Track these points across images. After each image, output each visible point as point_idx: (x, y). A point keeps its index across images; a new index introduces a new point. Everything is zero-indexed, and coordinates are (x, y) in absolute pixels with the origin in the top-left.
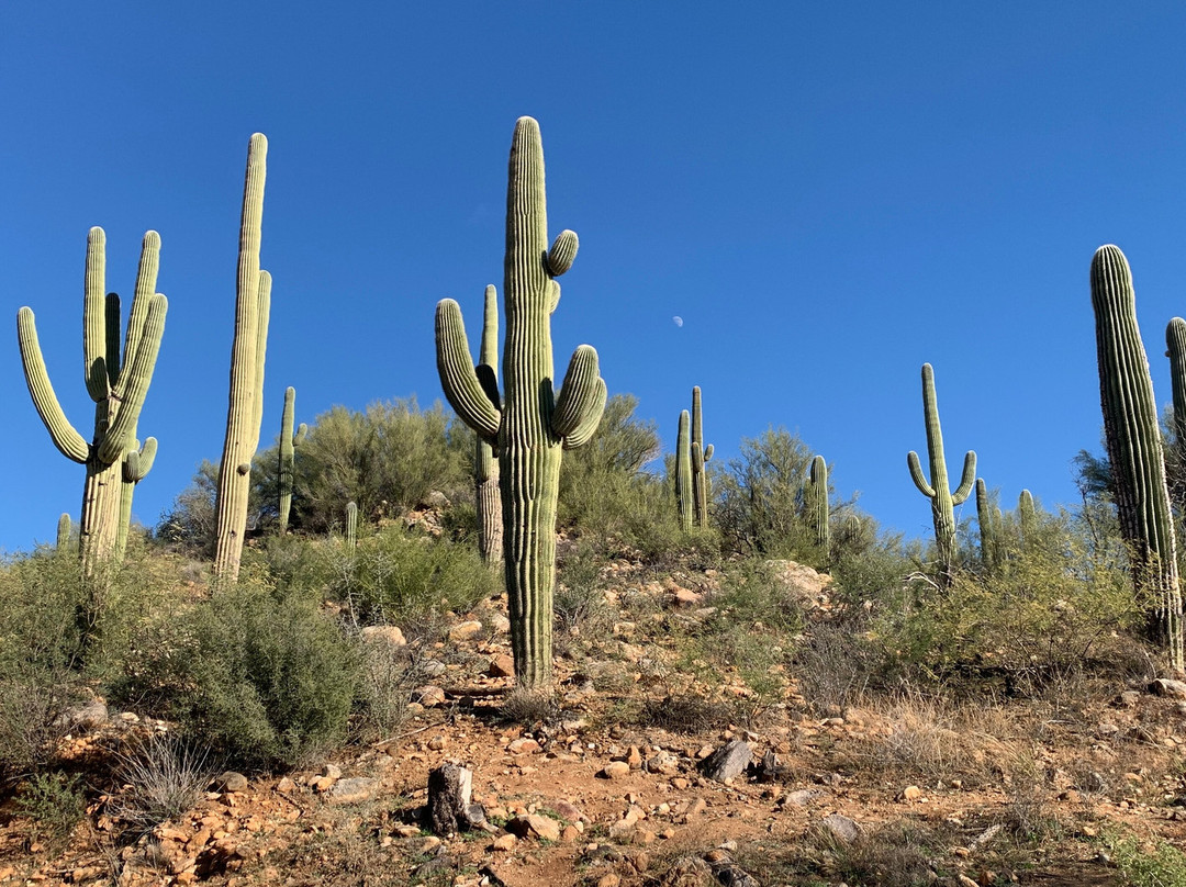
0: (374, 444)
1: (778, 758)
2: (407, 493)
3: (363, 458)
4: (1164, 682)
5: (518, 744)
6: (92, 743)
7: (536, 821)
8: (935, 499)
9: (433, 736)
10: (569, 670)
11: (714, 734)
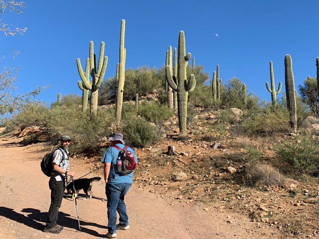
0: (140, 78)
1: (223, 145)
2: (148, 90)
3: (137, 81)
4: (291, 134)
5: (181, 143)
6: (106, 144)
7: (185, 153)
8: (272, 93)
9: (166, 142)
10: (189, 131)
11: (213, 142)
